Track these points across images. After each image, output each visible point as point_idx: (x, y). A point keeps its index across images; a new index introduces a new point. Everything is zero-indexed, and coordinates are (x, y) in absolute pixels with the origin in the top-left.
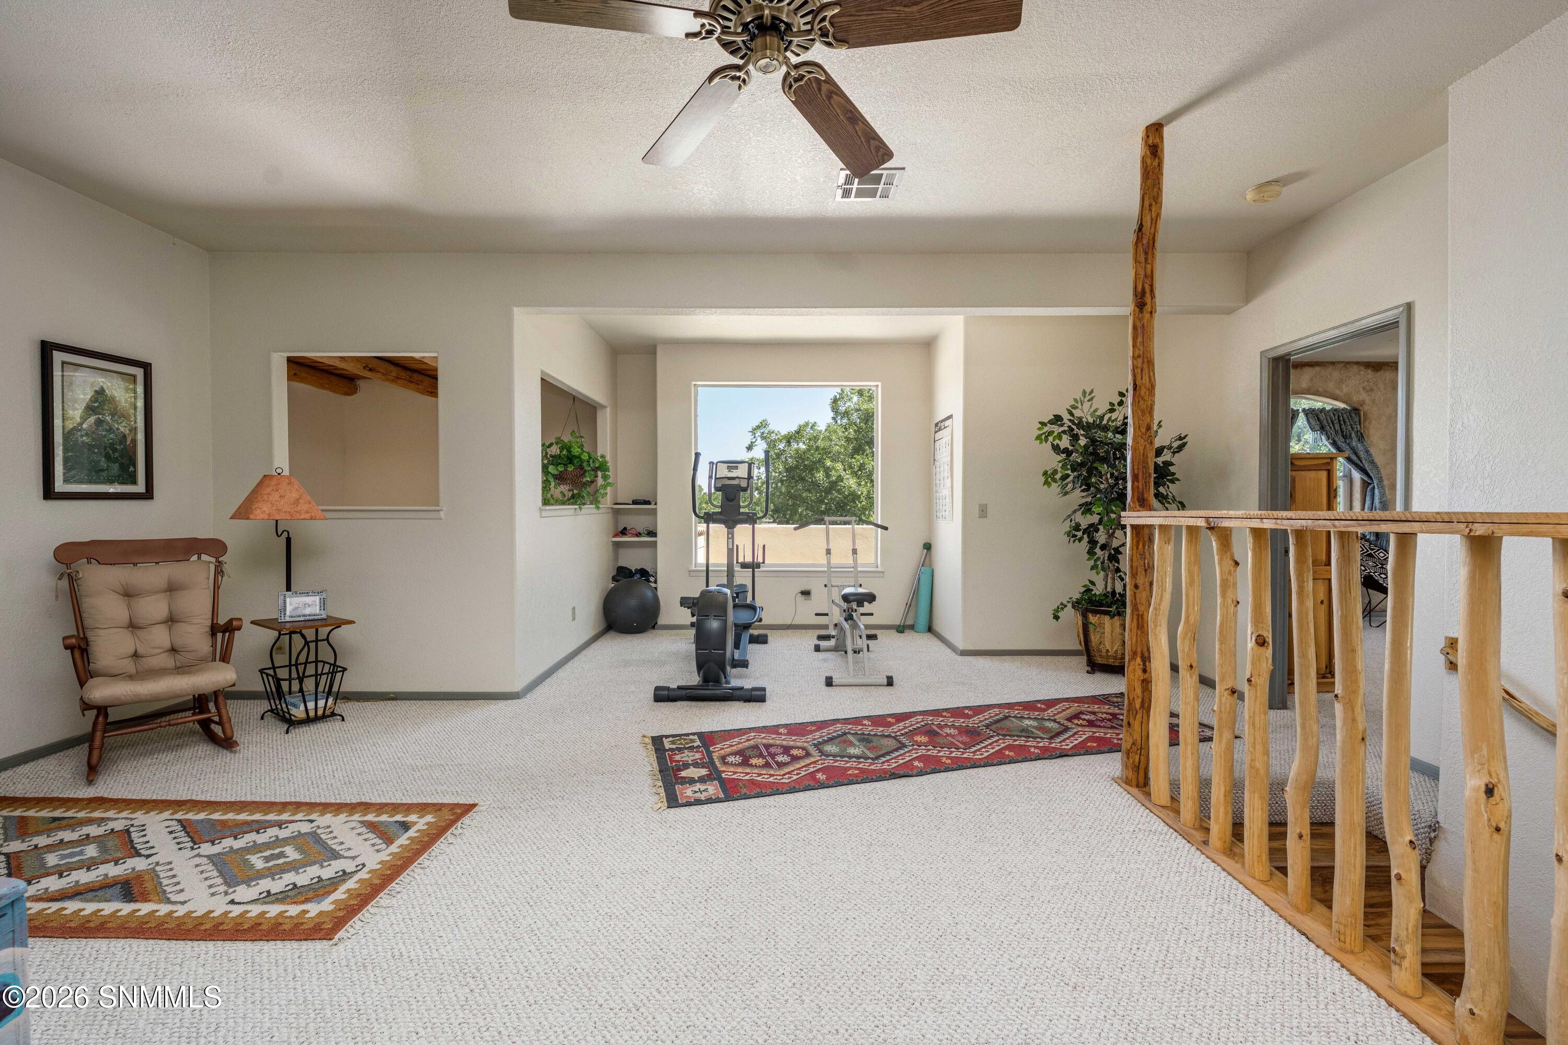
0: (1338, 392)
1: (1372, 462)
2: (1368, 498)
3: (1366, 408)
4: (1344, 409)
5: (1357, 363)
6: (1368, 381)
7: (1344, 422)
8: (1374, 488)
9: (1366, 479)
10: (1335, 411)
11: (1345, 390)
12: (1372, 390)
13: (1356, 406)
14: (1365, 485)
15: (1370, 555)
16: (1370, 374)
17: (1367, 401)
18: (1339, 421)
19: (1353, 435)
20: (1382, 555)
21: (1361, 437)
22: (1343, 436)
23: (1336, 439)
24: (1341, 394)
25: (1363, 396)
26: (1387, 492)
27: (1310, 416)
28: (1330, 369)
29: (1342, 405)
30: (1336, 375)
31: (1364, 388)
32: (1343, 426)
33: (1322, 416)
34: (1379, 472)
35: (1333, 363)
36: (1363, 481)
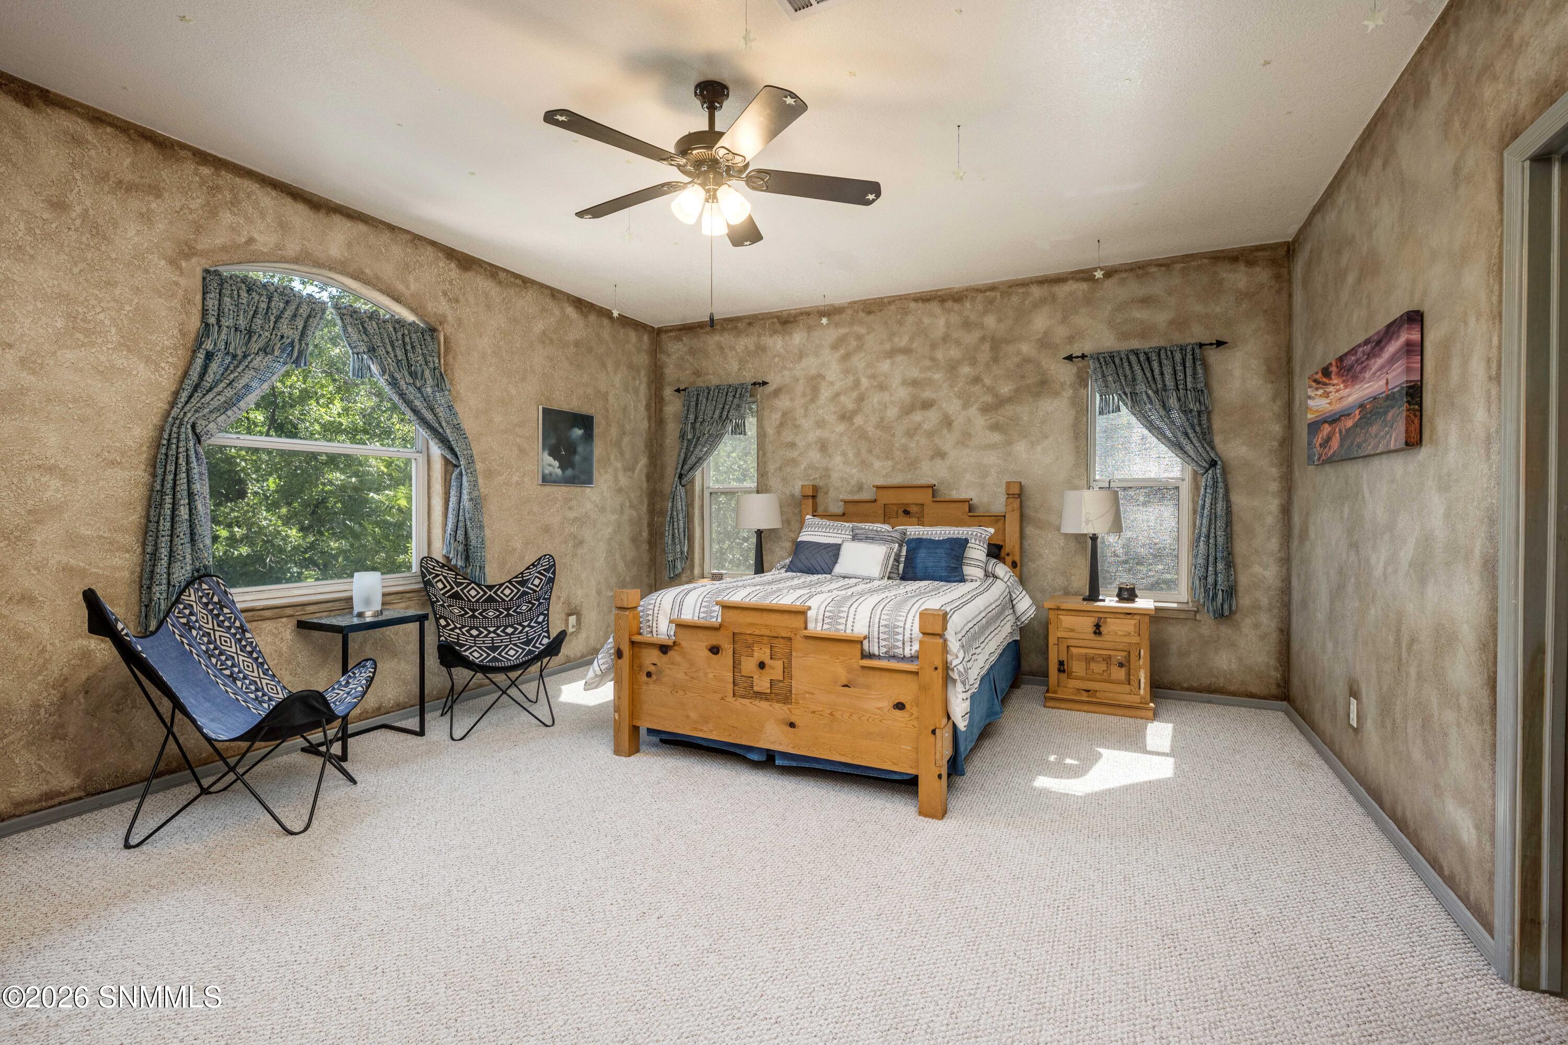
0: (400, 287)
1: (457, 428)
2: (453, 492)
3: (449, 329)
4: (413, 324)
5: (433, 244)
6: (451, 283)
7: (413, 347)
8: (461, 474)
9: (449, 456)
10: (399, 323)
11: (412, 287)
12: (457, 301)
13: (432, 321)
14: (450, 465)
15: (456, 596)
16: (453, 271)
17: (450, 318)
18: (404, 344)
19: (427, 373)
20: (473, 593)
21: (440, 380)
22: (410, 374)
23: (397, 376)
24: (407, 293)
25: (443, 307)
26: (480, 481)
27: (348, 319)
28: (386, 236)
29: (410, 317)
30: (397, 251)
31: (445, 294)
32: (410, 355)
33: (372, 327)
34: (468, 446)
35: (391, 228)
36: (447, 461)
